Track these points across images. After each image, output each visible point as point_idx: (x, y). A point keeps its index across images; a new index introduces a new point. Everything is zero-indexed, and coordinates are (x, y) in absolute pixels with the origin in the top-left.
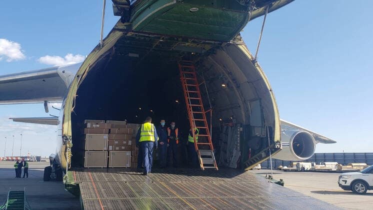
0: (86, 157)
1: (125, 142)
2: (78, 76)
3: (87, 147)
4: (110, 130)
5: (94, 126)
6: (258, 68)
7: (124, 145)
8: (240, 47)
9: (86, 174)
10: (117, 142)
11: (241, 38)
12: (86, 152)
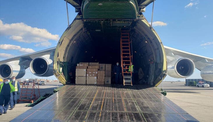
0: (76, 79)
1: (94, 73)
2: (59, 43)
3: (76, 75)
4: (87, 67)
5: (80, 65)
6: (153, 31)
7: (94, 74)
8: (143, 21)
9: (77, 87)
10: (90, 73)
11: (143, 16)
12: (76, 77)
